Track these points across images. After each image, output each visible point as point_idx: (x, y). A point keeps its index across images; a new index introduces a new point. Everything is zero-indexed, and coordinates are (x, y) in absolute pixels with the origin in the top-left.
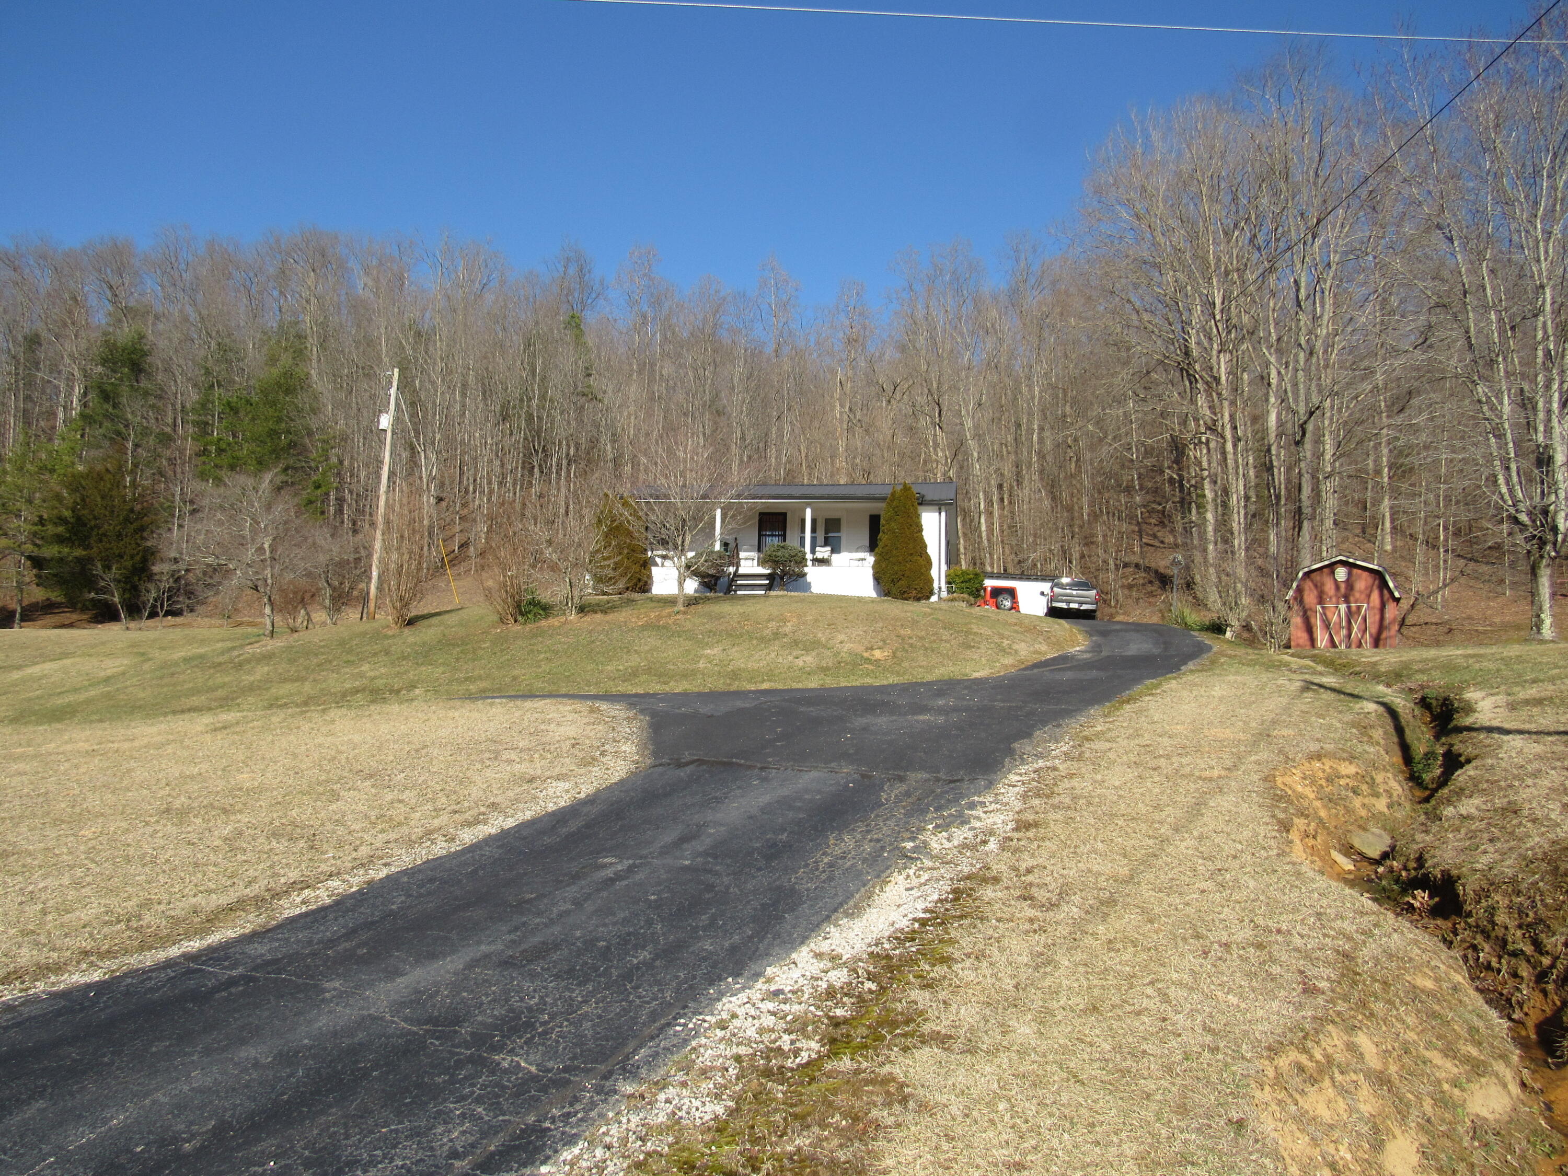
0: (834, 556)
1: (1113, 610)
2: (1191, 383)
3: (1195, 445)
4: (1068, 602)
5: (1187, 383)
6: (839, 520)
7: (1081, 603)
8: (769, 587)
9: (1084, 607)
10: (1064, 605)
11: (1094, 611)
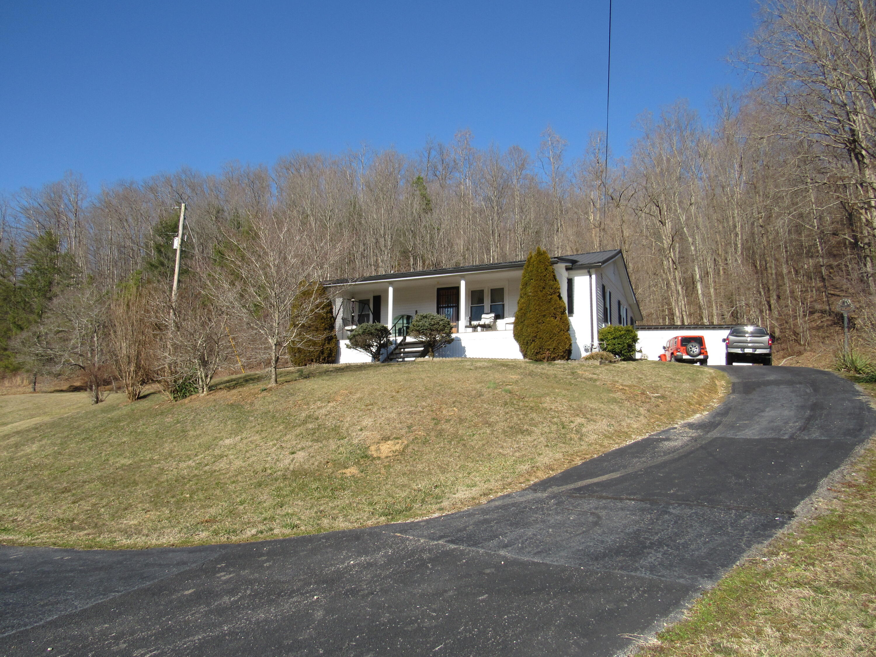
0: (499, 322)
1: (802, 348)
2: (859, 161)
3: (866, 209)
4: (743, 348)
5: (856, 162)
6: (502, 289)
7: (755, 348)
8: (423, 354)
9: (758, 351)
10: (739, 351)
11: (769, 355)
